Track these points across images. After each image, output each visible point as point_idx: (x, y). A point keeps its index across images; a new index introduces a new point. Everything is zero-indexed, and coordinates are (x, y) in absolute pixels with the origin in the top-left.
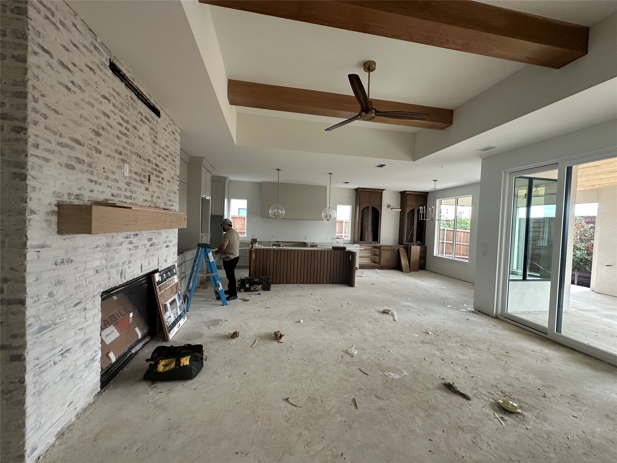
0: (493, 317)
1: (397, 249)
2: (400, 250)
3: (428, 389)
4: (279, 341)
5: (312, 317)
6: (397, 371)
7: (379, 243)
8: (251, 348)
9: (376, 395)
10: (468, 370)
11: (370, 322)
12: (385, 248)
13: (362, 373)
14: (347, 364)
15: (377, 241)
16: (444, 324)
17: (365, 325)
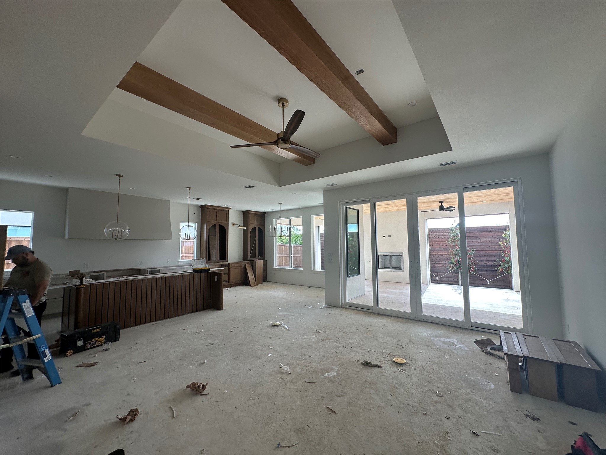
0: (340, 308)
1: (244, 265)
2: (247, 266)
3: (358, 372)
4: (202, 394)
5: (212, 352)
6: (330, 370)
7: (227, 261)
8: (174, 420)
9: (336, 395)
10: (363, 349)
11: (270, 338)
12: (233, 265)
13: (311, 384)
14: (292, 382)
15: (225, 259)
16: (320, 321)
17: (270, 342)
